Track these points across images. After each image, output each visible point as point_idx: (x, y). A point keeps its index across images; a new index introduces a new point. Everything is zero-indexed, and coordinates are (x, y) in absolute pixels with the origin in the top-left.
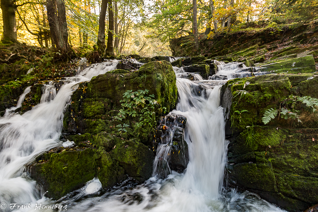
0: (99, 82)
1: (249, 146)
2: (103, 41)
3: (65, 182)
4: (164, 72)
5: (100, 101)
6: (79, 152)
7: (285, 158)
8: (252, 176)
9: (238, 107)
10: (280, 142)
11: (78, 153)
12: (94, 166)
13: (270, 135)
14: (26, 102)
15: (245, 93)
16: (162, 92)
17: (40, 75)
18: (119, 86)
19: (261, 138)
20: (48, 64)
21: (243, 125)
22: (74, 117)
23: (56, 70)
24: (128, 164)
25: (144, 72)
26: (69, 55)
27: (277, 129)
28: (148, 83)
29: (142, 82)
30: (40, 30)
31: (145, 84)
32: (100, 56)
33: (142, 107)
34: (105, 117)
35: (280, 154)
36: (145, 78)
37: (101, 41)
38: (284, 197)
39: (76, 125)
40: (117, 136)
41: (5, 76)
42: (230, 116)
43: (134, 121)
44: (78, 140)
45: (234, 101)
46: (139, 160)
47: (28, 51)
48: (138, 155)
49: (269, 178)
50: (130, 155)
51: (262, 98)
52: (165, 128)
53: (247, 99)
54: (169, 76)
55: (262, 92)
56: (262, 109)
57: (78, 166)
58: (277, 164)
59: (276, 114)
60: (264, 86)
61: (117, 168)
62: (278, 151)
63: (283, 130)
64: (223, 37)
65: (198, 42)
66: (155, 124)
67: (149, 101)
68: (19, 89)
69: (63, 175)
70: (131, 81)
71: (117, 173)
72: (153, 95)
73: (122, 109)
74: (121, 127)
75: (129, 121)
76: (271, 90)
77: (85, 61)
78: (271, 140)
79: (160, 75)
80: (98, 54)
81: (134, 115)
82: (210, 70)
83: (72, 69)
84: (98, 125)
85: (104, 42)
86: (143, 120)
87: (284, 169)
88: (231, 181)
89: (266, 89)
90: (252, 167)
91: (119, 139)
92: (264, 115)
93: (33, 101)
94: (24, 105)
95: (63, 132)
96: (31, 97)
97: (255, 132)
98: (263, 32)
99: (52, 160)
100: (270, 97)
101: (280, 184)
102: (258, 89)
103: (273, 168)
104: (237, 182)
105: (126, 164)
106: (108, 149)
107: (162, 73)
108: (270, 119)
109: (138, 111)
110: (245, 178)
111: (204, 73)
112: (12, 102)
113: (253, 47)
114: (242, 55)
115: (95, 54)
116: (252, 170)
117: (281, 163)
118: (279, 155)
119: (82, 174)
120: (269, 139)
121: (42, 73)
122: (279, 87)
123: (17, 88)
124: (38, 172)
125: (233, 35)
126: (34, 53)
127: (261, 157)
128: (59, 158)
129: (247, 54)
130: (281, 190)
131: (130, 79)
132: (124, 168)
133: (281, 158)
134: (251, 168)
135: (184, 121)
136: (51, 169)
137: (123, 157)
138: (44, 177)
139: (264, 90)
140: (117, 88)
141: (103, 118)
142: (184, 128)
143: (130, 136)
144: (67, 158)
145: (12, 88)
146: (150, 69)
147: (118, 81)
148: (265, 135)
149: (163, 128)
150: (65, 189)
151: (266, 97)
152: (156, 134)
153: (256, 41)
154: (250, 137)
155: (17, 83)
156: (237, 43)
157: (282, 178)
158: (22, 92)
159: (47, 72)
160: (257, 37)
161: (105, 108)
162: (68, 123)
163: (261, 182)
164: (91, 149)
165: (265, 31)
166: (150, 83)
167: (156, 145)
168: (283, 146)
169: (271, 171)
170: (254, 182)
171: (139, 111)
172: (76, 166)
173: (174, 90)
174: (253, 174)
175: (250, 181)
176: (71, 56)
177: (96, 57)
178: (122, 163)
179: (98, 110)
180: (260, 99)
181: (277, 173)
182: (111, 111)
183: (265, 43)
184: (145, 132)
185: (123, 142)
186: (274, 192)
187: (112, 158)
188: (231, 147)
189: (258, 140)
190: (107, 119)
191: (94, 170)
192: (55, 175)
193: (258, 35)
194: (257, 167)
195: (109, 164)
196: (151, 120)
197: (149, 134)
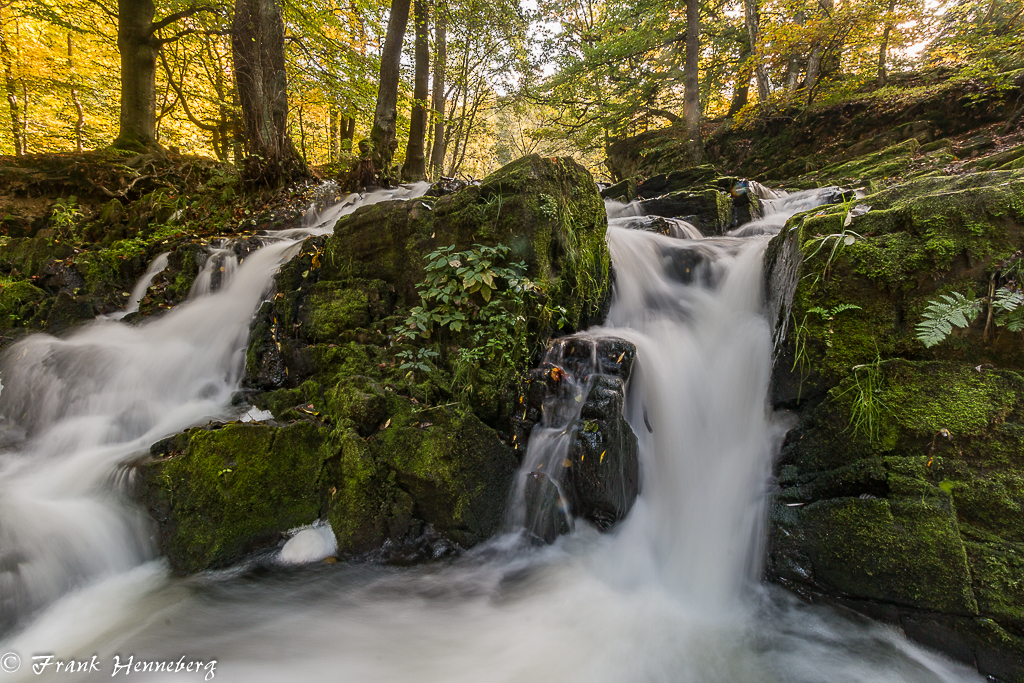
0: (357, 228)
1: (861, 435)
2: (389, 128)
3: (222, 517)
4: (564, 193)
5: (356, 288)
6: (274, 428)
7: (1013, 481)
8: (870, 549)
9: (820, 293)
10: (990, 418)
11: (271, 433)
12: (317, 482)
13: (949, 393)
14: (152, 296)
15: (850, 241)
16: (555, 258)
17: (200, 225)
18: (416, 238)
19: (911, 402)
20: (225, 194)
21: (840, 360)
22: (278, 341)
23: (247, 212)
24: (426, 482)
25: (497, 187)
26: (286, 168)
27: (978, 368)
28: (507, 223)
29: (489, 219)
30: (224, 116)
31: (498, 227)
32: (379, 174)
33: (483, 299)
34: (368, 335)
35: (991, 468)
36: (497, 207)
37: (385, 128)
38: (1006, 637)
39: (284, 365)
40: (400, 393)
41: (110, 234)
42: (791, 329)
43: (455, 345)
44: (282, 405)
45: (805, 272)
46: (462, 469)
47: (180, 169)
48: (460, 452)
49: (942, 556)
50: (433, 454)
51: (916, 255)
52: (560, 376)
53: (858, 261)
54: (581, 207)
55: (917, 234)
56: (916, 299)
57: (266, 473)
58: (977, 503)
59: (975, 310)
60: (927, 212)
61: (390, 491)
62: (982, 453)
63: (1003, 374)
64: (789, 121)
65: (701, 142)
66: (524, 358)
67: (507, 280)
68: (138, 260)
69: (219, 495)
70: (454, 217)
71: (390, 509)
72: (523, 262)
73: (421, 306)
74: (411, 357)
75: (441, 347)
76: (956, 224)
77: (332, 188)
78: (951, 411)
79: (551, 199)
80: (371, 166)
81: (457, 327)
82: (733, 210)
83: (292, 209)
84: (344, 360)
85: (391, 132)
86: (484, 341)
87: (1007, 527)
88: (789, 568)
89: (934, 221)
90: (874, 512)
91: (402, 399)
92: (925, 315)
93: (170, 295)
94: (145, 303)
95: (244, 384)
96: (167, 283)
97: (887, 384)
98: (940, 97)
99: (192, 450)
100: (948, 250)
101: (989, 583)
102: (904, 224)
103: (960, 521)
104: (813, 570)
105: (421, 481)
106: (365, 427)
107: (556, 196)
108: (948, 330)
109: (471, 314)
110: (845, 556)
111: (711, 220)
112: (115, 300)
113: (899, 146)
114: (857, 176)
115: (362, 167)
116: (871, 524)
117: (996, 503)
118: (987, 472)
119: (280, 502)
120: (942, 406)
121: (207, 221)
122: (987, 212)
123: (133, 259)
124: (150, 486)
125: (826, 113)
126: (197, 177)
127: (911, 474)
128: (213, 443)
129: (876, 170)
130: (995, 608)
131: (451, 211)
132: (413, 496)
133: (994, 481)
134: (869, 518)
135: (627, 354)
136: (187, 475)
137: (411, 456)
138: (165, 502)
139: (923, 227)
140: (410, 244)
141: (362, 340)
142: (624, 378)
143: (440, 395)
144: (235, 446)
145: (119, 259)
146: (515, 178)
147: (415, 221)
148: (928, 393)
149: (553, 375)
150: (220, 540)
151: (933, 251)
152: (525, 391)
153: (911, 129)
154: (865, 402)
155: (133, 245)
156: (838, 140)
157: (998, 560)
158: (144, 268)
159: (221, 216)
160: (914, 115)
161: (369, 310)
162: (260, 356)
163: (908, 569)
164: (314, 427)
165: (946, 92)
166: (515, 224)
167: (524, 429)
168: (1003, 435)
169: (949, 529)
170: (881, 572)
171: (475, 313)
172: (260, 472)
173: (596, 257)
174: (874, 540)
175: (863, 568)
176: (294, 171)
177: (365, 174)
178: (407, 477)
179: (347, 314)
180: (909, 261)
181: (978, 540)
182: (388, 318)
183: (947, 135)
184: (488, 383)
185: (414, 410)
186: (962, 616)
187: (375, 459)
188: (792, 446)
189: (896, 410)
190: (375, 343)
191: (318, 495)
192: (197, 496)
193: (919, 108)
194: (892, 512)
195: (364, 474)
196: (512, 345)
197: (503, 390)
